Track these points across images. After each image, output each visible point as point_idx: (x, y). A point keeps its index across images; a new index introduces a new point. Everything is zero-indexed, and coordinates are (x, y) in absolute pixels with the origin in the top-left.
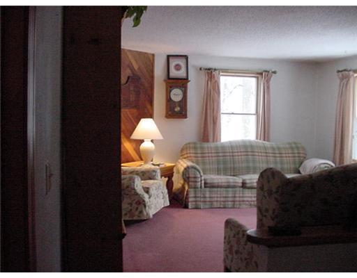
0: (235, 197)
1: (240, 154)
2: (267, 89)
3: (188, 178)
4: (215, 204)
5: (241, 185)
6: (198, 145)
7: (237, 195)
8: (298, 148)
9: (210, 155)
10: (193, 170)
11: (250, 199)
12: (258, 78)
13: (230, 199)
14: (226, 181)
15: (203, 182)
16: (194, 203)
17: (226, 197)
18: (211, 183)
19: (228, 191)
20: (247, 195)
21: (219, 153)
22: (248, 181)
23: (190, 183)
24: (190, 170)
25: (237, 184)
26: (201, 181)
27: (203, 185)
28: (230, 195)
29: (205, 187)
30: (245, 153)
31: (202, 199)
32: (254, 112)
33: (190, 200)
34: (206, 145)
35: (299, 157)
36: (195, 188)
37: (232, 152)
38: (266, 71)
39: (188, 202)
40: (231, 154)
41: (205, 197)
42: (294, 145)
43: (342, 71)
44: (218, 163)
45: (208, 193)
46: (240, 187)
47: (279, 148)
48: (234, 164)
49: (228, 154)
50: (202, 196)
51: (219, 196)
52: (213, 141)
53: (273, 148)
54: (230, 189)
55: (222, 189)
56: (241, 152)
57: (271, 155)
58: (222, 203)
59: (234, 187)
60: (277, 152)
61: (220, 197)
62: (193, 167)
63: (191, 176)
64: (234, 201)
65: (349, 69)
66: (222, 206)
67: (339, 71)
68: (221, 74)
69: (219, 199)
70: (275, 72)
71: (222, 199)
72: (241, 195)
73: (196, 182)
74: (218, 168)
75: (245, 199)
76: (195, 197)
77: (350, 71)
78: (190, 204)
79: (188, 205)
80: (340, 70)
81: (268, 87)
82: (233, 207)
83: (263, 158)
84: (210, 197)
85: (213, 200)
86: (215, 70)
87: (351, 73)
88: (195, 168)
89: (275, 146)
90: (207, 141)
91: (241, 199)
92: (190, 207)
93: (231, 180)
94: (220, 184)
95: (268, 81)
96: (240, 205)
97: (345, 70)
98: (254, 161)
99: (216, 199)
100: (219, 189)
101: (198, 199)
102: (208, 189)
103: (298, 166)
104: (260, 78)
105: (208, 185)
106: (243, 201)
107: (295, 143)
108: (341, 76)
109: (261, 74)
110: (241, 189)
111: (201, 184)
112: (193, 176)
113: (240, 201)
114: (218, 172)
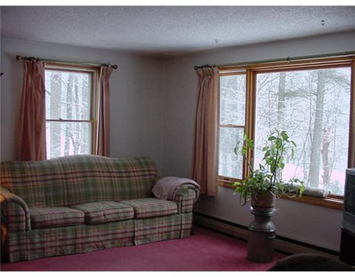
0: (76, 238)
1: (74, 175)
2: (106, 88)
3: (8, 217)
4: (49, 252)
5: (82, 220)
6: (16, 166)
7: (79, 235)
8: (147, 164)
9: (34, 179)
10: (13, 204)
11: (96, 239)
12: (92, 73)
13: (69, 242)
14: (61, 217)
15: (29, 221)
16: (17, 254)
17: (63, 240)
18: (41, 222)
19: (65, 231)
20: (92, 234)
21: (46, 175)
22: (92, 215)
23: (11, 225)
24: (9, 205)
25: (78, 220)
26: (27, 219)
27: (30, 225)
28: (69, 236)
29: (32, 229)
30: (81, 174)
31: (29, 247)
32: (88, 118)
33: (12, 249)
34: (27, 164)
35: (150, 175)
36: (19, 230)
37: (65, 174)
38: (105, 65)
39: (9, 253)
40: (64, 176)
41: (33, 243)
42: (142, 161)
43: (201, 67)
44: (46, 189)
45: (37, 236)
46: (82, 223)
47: (125, 165)
48: (67, 189)
49: (60, 176)
50: (29, 241)
51: (53, 239)
52: (36, 160)
53: (117, 165)
54: (68, 228)
55: (57, 229)
56: (76, 173)
57: (115, 175)
58: (59, 249)
59: (74, 224)
60: (123, 170)
61: (55, 241)
62: (13, 201)
63: (10, 214)
64: (75, 244)
65: (212, 64)
66: (58, 253)
67: (197, 68)
68: (46, 66)
69: (53, 244)
70: (115, 67)
71: (58, 243)
72: (85, 235)
73: (20, 222)
74: (46, 197)
75: (90, 240)
76: (19, 244)
77: (214, 66)
78: (11, 255)
79: (9, 257)
80: (199, 65)
81: (107, 86)
82: (75, 253)
83: (106, 179)
84: (40, 242)
85: (46, 245)
86: (38, 60)
87: (216, 69)
88: (17, 202)
89: (119, 162)
90: (29, 159)
91: (85, 240)
92: (12, 260)
93: (70, 215)
94: (54, 222)
95: (107, 78)
96: (83, 248)
97: (207, 66)
98: (95, 185)
99: (49, 244)
100: (53, 229)
101: (24, 247)
102: (37, 231)
103: (149, 187)
104: (95, 74)
105: (38, 225)
106: (88, 243)
107: (142, 158)
108: (201, 73)
109: (98, 69)
110: (84, 226)
111: (27, 224)
112: (14, 213)
113: (82, 244)
114: (47, 202)
